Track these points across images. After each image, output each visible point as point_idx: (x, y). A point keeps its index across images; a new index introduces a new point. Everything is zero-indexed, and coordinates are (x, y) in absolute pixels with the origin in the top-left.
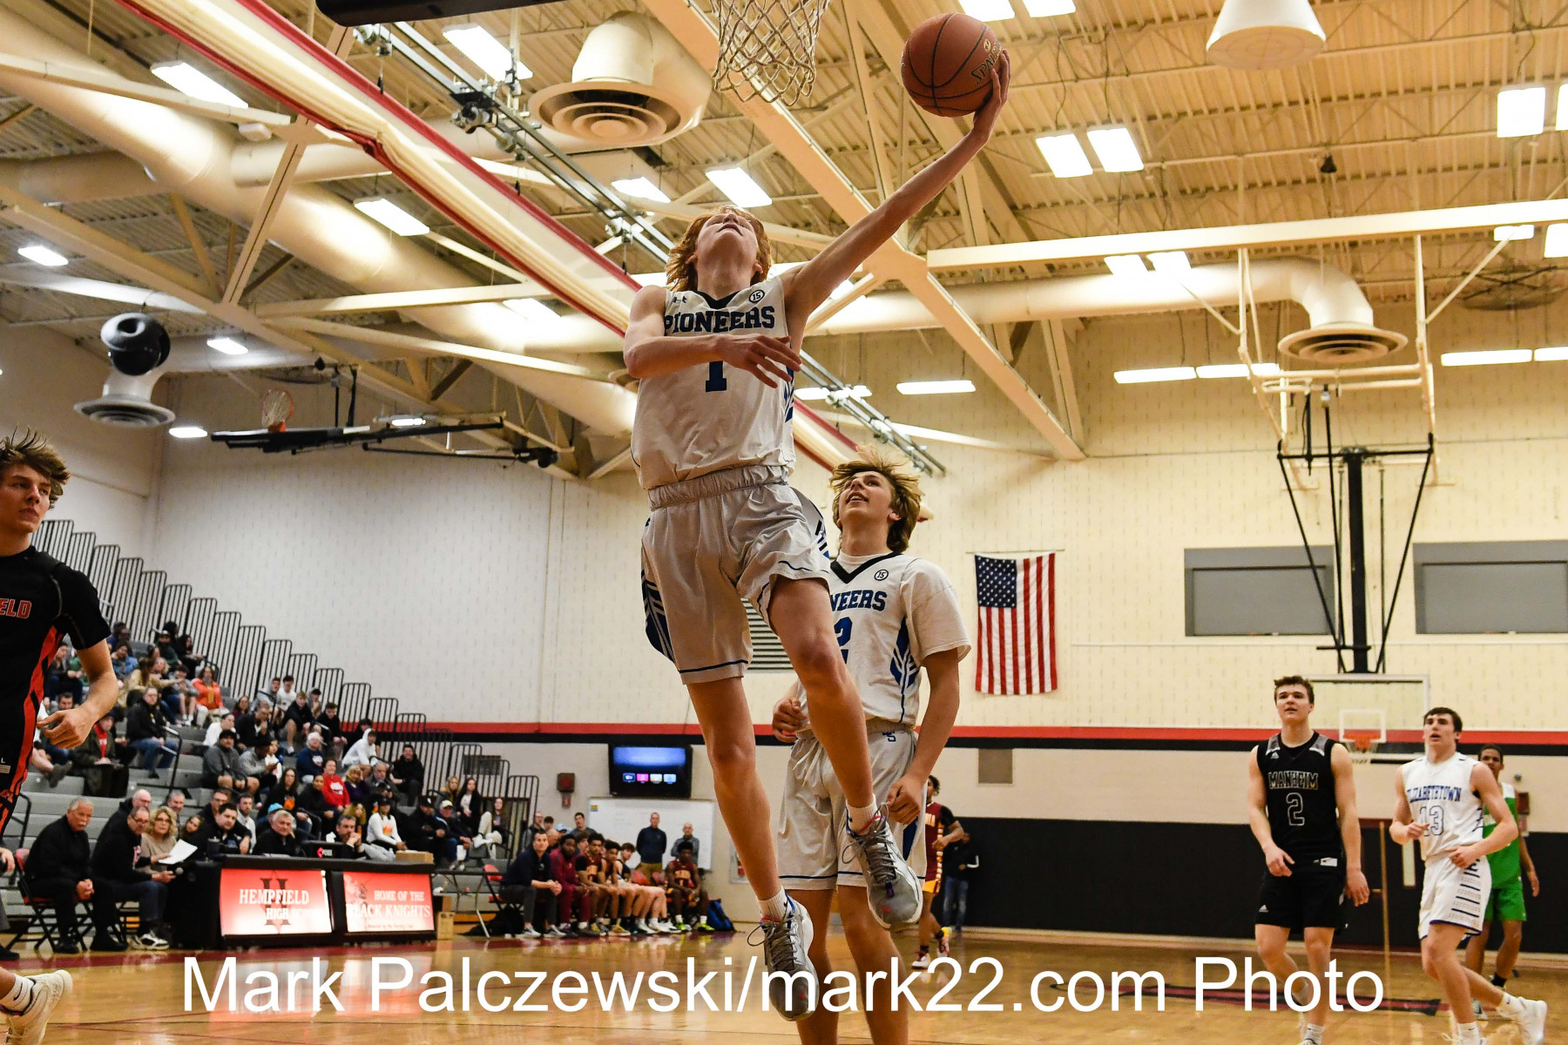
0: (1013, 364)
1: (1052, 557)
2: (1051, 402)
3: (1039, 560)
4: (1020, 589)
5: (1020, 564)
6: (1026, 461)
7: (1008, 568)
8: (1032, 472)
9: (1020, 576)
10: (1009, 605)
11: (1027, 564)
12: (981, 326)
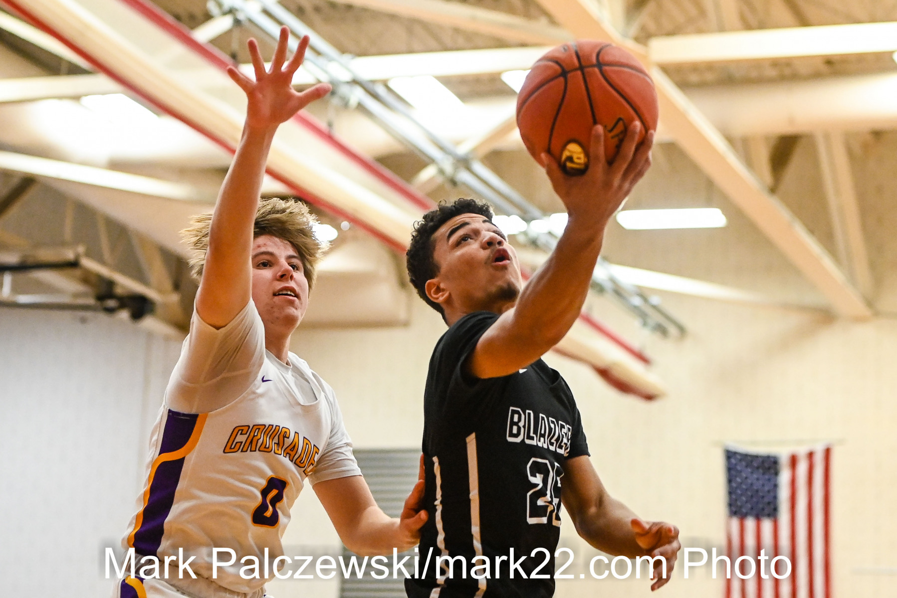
0: (773, 190)
1: (828, 452)
2: (827, 239)
3: (811, 455)
4: (784, 494)
5: (784, 461)
6: (794, 320)
7: (769, 465)
8: (804, 334)
9: (784, 477)
10: (769, 515)
11: (794, 461)
12: (730, 140)
